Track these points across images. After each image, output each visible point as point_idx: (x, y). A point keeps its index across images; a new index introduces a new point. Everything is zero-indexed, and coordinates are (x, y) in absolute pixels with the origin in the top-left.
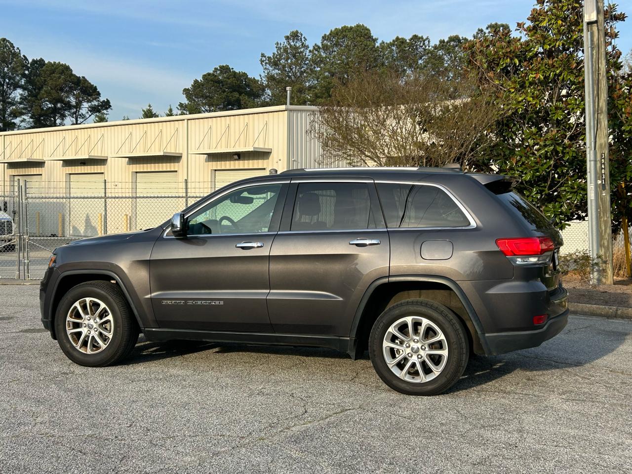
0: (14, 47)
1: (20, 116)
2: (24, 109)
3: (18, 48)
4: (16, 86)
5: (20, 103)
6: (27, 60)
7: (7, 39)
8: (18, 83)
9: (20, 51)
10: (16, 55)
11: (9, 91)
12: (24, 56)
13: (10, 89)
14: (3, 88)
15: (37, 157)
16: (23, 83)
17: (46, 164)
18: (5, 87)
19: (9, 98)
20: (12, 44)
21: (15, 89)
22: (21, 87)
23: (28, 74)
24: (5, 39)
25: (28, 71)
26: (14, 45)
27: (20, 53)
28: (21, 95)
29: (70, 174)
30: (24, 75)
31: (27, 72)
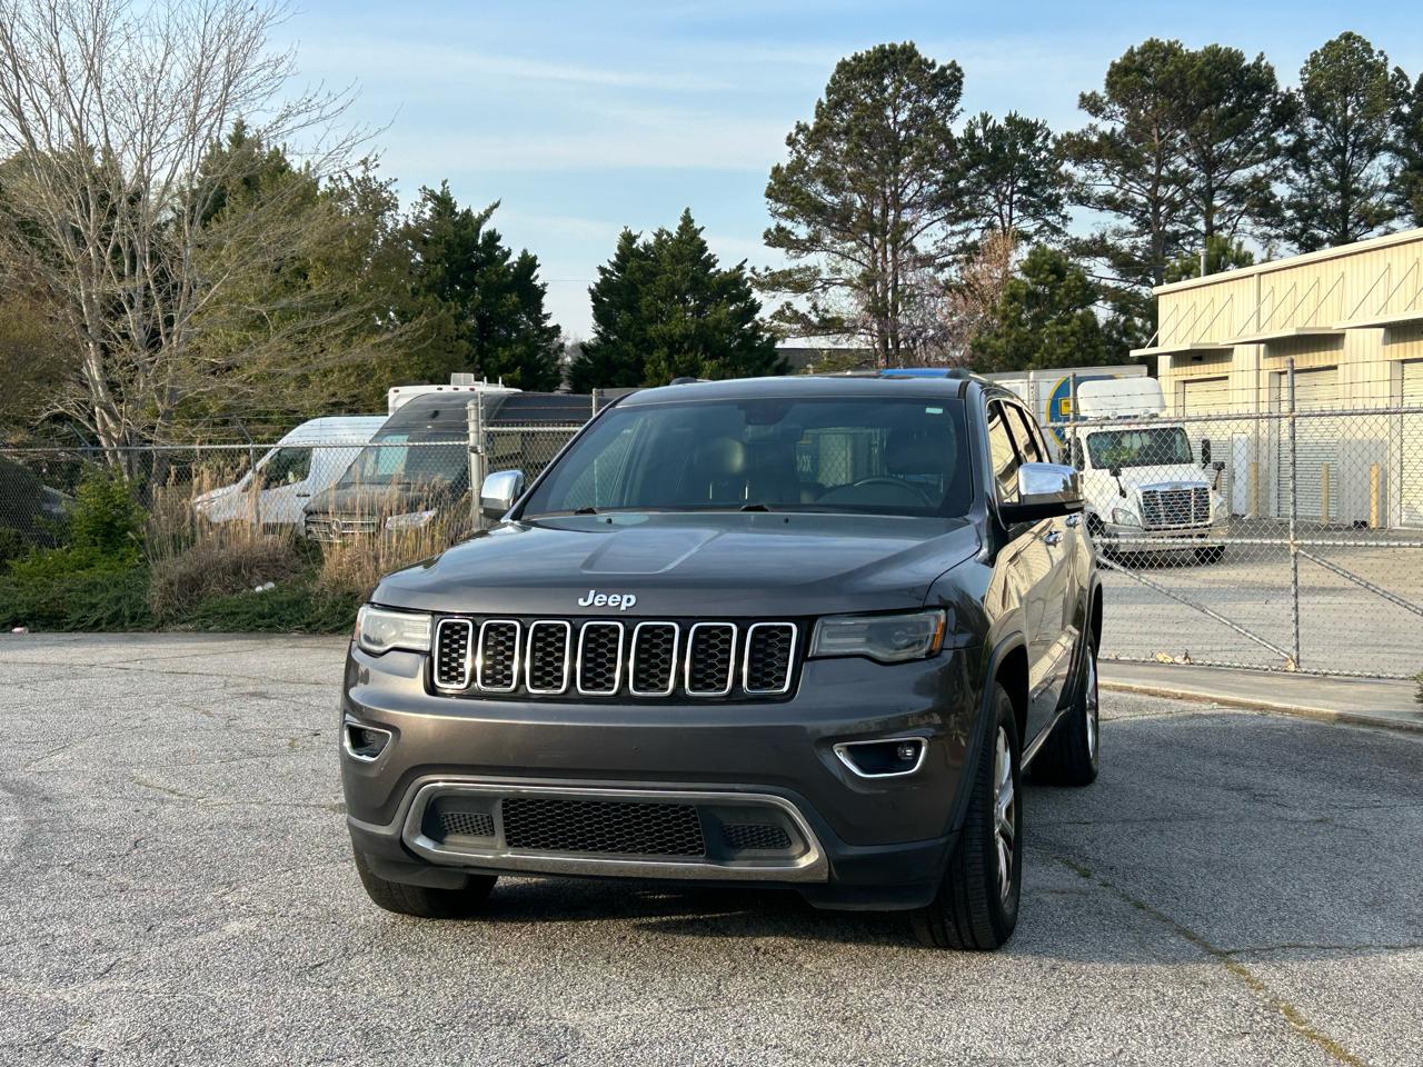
0: (1371, 51)
1: (1379, 223)
2: (1396, 203)
3: (1381, 53)
4: (1374, 148)
5: (1387, 190)
6: (1405, 78)
7: (1356, 33)
8: (1378, 139)
9: (1386, 59)
10: (1377, 69)
11: (1356, 162)
12: (1398, 70)
13: (1361, 157)
14: (1344, 156)
15: (1327, 323)
16: (1391, 138)
17: (1347, 340)
18: (1348, 155)
19: (1356, 179)
20: (1368, 44)
21: (1372, 156)
22: (1389, 147)
23: (1409, 114)
24: (1351, 34)
25: (1410, 105)
26: (1372, 47)
27: (1385, 64)
28: (1390, 169)
29: (1404, 362)
30: (1398, 118)
31: (1406, 109)
